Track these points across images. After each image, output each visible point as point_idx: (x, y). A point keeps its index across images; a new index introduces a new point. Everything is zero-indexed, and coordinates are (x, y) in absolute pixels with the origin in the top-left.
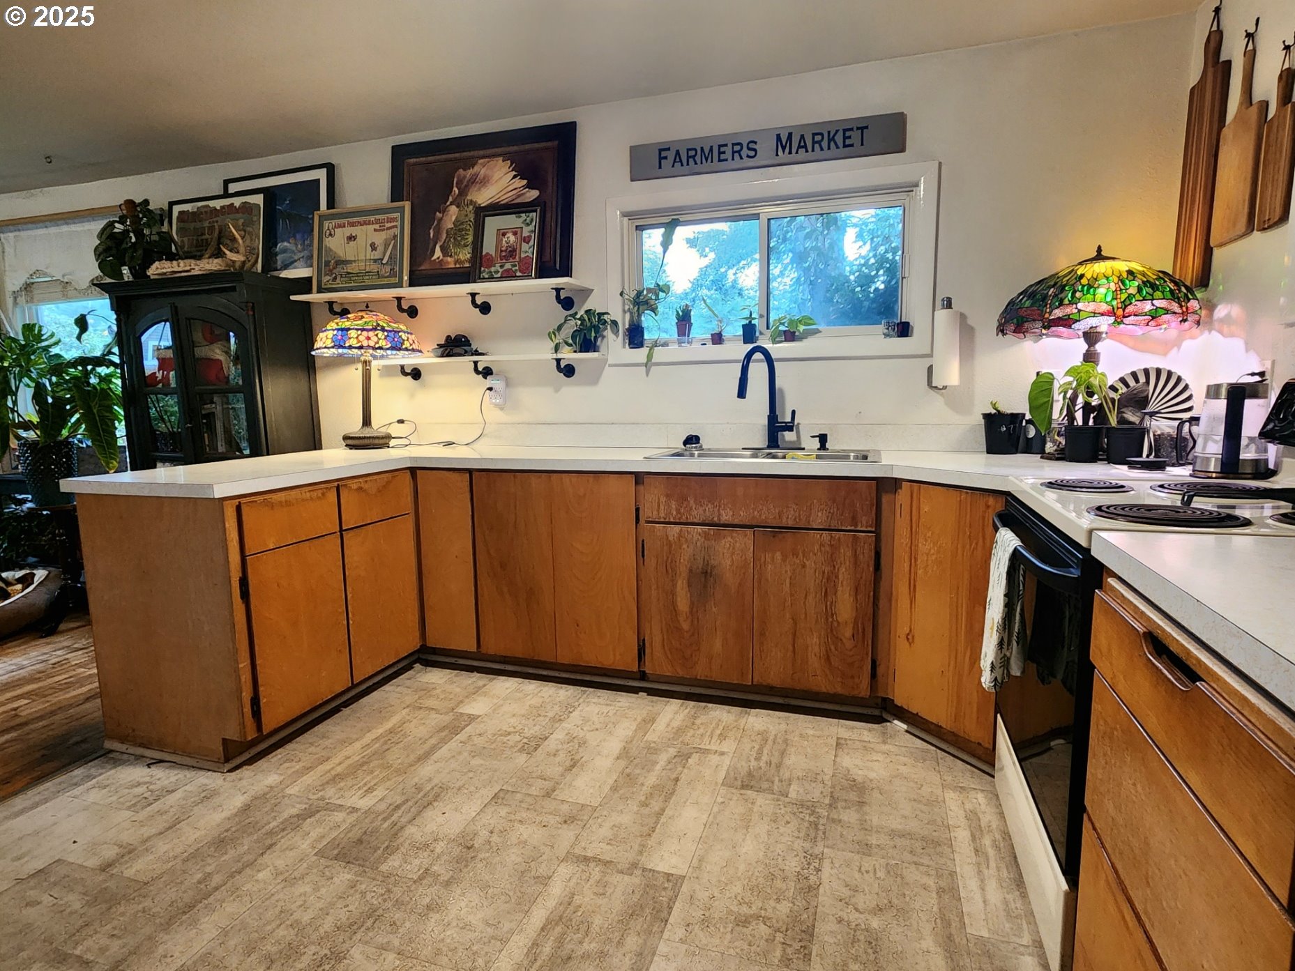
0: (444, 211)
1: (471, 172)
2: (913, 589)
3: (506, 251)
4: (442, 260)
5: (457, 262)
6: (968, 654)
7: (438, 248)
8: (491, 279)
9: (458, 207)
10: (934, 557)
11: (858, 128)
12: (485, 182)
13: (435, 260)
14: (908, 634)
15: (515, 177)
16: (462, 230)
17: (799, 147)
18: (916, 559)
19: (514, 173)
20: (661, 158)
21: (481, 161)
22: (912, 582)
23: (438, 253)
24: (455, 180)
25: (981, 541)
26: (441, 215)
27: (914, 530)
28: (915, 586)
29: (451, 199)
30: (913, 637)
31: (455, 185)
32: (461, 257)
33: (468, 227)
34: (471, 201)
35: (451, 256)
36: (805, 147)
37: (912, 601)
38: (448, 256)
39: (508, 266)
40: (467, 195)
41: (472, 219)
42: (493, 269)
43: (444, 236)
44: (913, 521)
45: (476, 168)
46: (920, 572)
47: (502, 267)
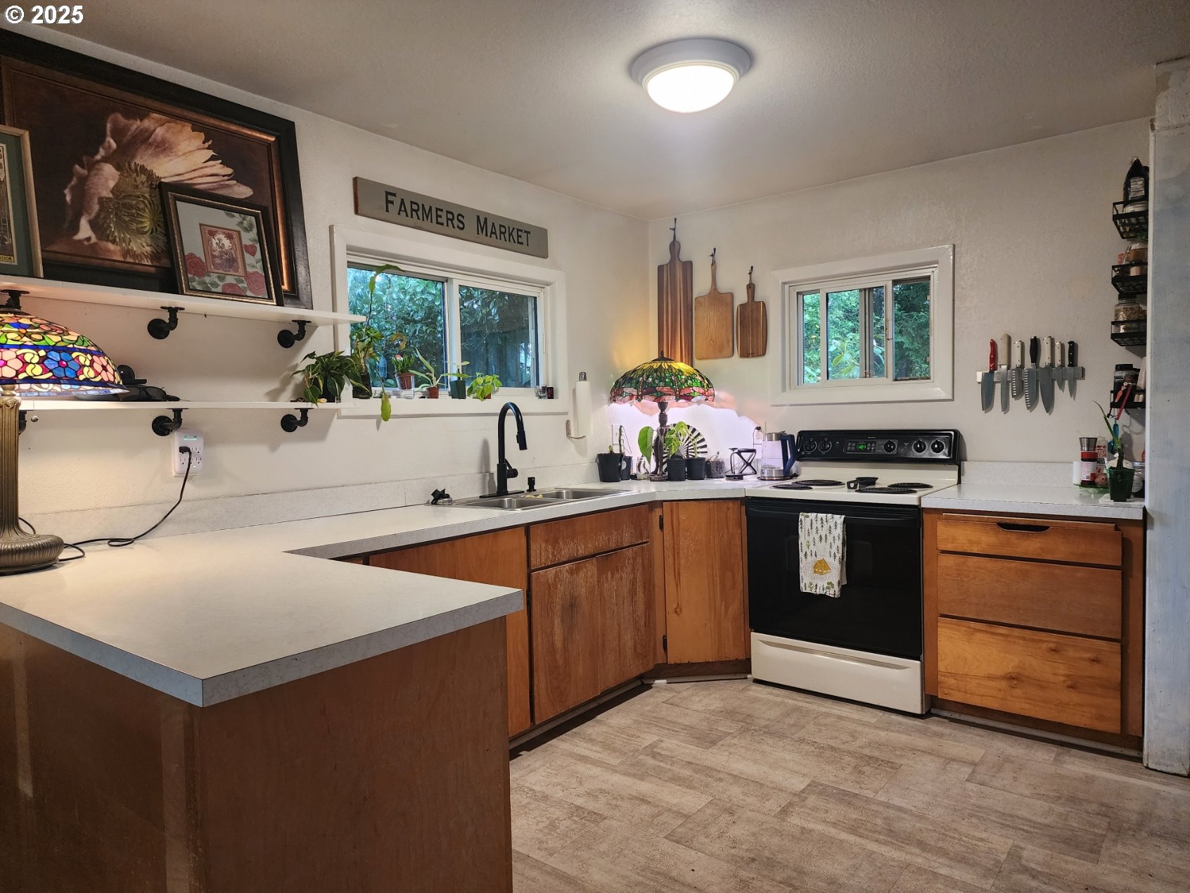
0: (92, 166)
1: (136, 125)
2: (677, 576)
3: (221, 257)
4: (95, 244)
5: (127, 252)
6: (723, 604)
7: (84, 223)
8: (207, 292)
9: (118, 168)
10: (693, 549)
11: (525, 232)
12: (163, 148)
13: (80, 241)
14: (677, 608)
15: (213, 158)
16: (131, 207)
17: (492, 233)
18: (678, 554)
19: (211, 153)
20: (388, 202)
21: (155, 115)
22: (677, 571)
23: (85, 231)
24: (109, 126)
25: (726, 531)
26: (85, 172)
27: (675, 533)
28: (679, 573)
29: (102, 152)
30: (681, 609)
31: (108, 133)
32: (134, 247)
33: (142, 206)
34: (143, 168)
35: (114, 242)
36: (495, 233)
37: (677, 585)
38: (108, 240)
39: (230, 280)
40: (133, 156)
41: (147, 195)
42: (207, 279)
43: (96, 207)
44: (674, 528)
45: (147, 123)
46: (683, 562)
47: (221, 278)
